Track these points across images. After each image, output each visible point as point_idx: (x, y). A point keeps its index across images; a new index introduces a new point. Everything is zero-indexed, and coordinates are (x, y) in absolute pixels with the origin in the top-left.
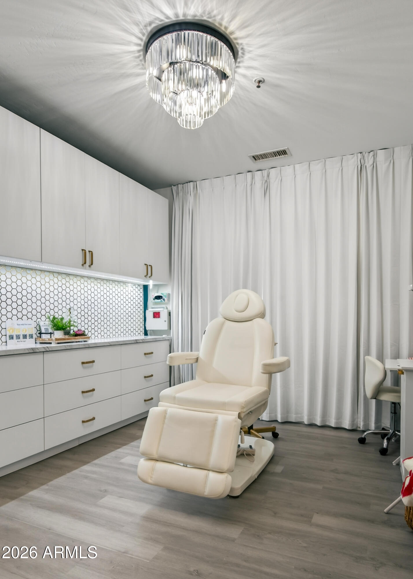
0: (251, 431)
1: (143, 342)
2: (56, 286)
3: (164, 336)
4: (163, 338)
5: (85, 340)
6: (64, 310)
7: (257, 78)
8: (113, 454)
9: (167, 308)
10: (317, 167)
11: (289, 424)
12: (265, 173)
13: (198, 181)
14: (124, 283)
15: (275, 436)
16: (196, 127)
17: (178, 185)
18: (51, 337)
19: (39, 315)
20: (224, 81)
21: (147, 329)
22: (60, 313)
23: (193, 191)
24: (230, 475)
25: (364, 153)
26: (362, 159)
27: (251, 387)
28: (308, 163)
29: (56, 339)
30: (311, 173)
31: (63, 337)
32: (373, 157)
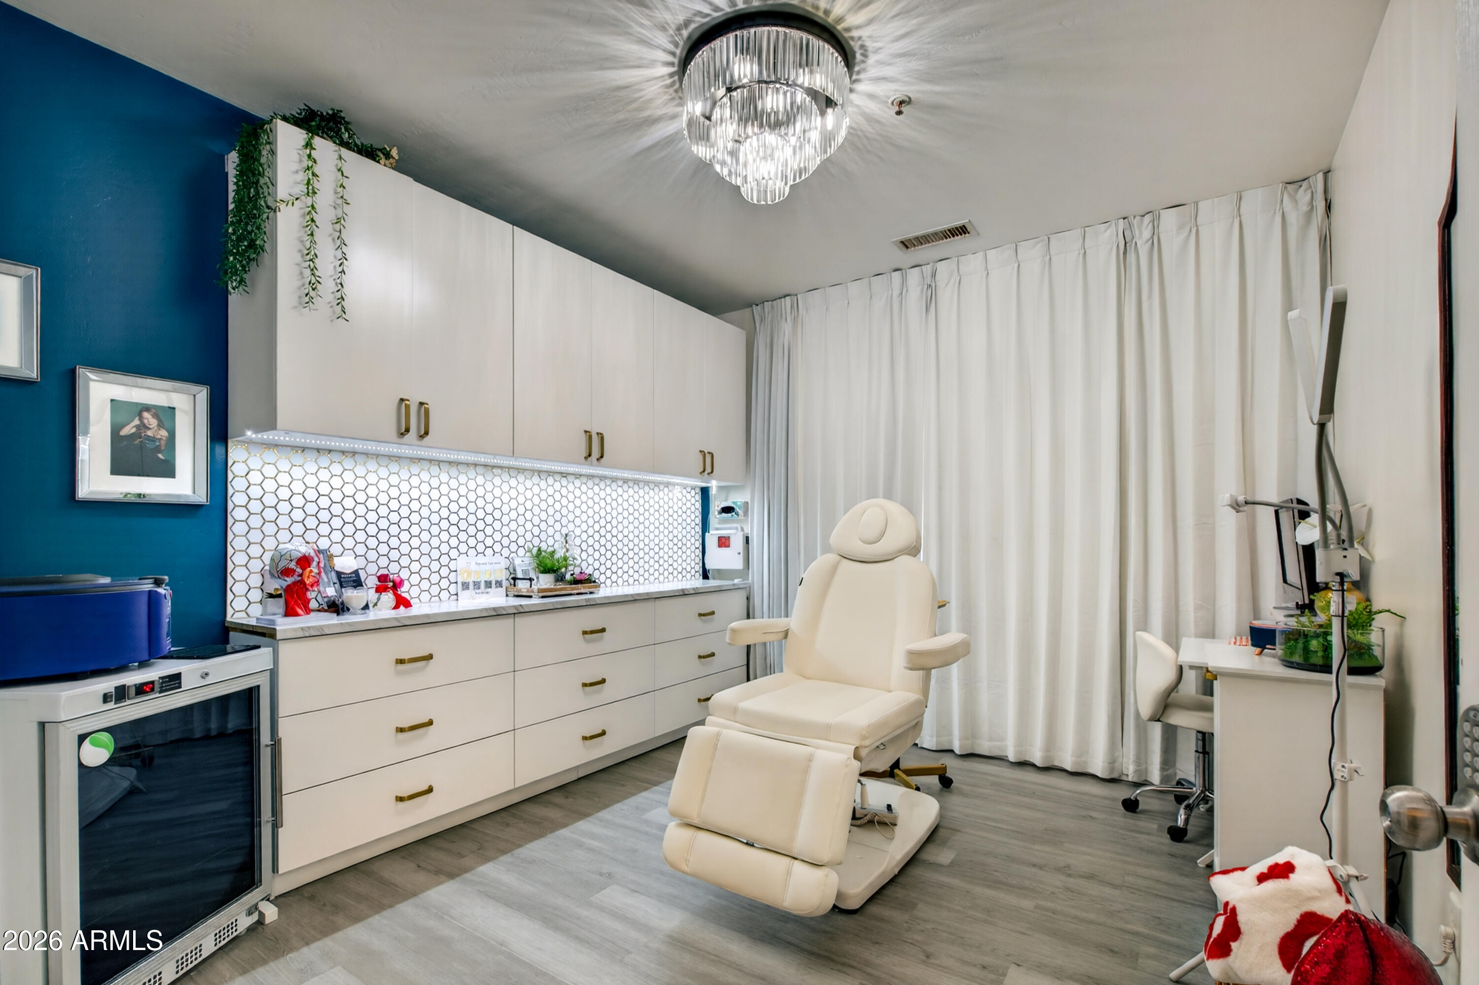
0: (896, 771)
1: (696, 593)
2: (543, 495)
3: (736, 581)
4: (734, 585)
5: (591, 590)
6: (558, 536)
7: (895, 97)
8: (633, 801)
9: (742, 530)
10: (1031, 253)
11: (977, 759)
12: (927, 269)
13: (800, 293)
14: (667, 485)
15: (946, 782)
16: (777, 201)
17: (763, 303)
18: (531, 586)
19: (513, 547)
20: (830, 111)
21: (707, 567)
22: (551, 541)
23: (791, 314)
24: (834, 870)
25: (1132, 218)
26: (1126, 229)
27: (890, 691)
28: (1014, 244)
29: (540, 591)
30: (1020, 266)
31: (552, 587)
32: (1151, 224)
